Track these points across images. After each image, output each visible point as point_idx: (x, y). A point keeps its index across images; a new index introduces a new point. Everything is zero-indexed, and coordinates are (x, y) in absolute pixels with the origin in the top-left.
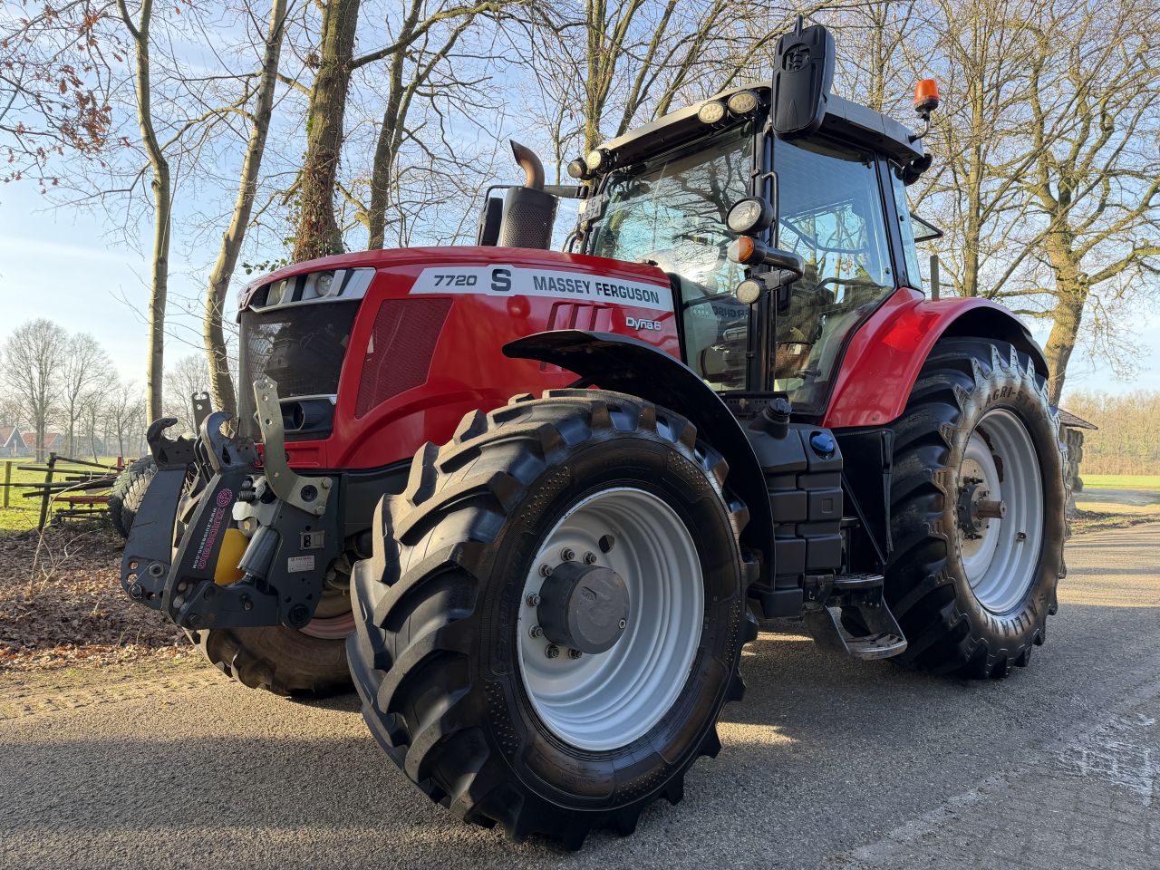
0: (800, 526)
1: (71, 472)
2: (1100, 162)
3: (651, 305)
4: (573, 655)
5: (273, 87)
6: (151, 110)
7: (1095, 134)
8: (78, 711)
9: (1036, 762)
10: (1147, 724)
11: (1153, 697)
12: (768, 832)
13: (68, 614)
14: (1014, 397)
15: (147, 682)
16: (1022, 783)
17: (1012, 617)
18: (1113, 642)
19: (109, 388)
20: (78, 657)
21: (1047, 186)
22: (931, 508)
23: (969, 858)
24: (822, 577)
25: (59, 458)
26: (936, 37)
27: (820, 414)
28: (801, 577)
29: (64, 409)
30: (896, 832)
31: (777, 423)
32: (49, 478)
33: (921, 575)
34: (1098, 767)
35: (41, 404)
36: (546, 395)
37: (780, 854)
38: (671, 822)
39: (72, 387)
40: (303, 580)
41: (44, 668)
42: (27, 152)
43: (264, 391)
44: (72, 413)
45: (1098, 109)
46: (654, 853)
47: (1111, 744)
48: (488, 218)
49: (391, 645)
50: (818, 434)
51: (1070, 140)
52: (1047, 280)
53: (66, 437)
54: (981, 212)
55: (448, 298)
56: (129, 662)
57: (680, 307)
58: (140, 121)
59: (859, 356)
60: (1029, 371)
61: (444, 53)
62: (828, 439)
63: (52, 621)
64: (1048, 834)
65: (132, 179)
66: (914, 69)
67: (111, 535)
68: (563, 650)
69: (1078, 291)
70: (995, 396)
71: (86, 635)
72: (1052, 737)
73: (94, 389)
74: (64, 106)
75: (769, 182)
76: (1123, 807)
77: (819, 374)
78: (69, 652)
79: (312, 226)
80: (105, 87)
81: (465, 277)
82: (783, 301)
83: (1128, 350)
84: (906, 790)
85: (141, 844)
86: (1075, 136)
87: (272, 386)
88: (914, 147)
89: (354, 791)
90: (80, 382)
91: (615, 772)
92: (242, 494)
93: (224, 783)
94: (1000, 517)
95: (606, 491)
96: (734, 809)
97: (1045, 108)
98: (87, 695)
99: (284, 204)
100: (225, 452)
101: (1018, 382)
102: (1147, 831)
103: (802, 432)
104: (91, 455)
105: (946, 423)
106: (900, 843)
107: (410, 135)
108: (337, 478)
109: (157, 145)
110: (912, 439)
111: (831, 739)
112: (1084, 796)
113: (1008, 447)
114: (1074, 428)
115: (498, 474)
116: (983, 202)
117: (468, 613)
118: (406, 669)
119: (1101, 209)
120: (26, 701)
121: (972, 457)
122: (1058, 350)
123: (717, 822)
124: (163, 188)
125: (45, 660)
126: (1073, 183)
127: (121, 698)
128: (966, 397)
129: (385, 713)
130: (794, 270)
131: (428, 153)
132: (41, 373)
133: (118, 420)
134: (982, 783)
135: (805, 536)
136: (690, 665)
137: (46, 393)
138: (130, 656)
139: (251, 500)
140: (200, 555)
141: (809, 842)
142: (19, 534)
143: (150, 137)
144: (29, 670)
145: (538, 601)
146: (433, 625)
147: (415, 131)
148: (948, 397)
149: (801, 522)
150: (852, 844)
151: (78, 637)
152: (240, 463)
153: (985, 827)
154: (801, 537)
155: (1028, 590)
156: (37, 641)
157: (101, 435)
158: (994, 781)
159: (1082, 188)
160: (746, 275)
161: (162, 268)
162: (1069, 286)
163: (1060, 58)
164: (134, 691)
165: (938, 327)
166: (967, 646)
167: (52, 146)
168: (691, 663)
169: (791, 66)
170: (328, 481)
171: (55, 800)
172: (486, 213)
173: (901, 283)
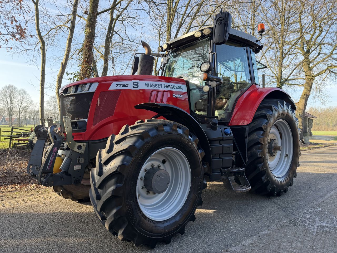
0: (221, 155)
1: (18, 132)
2: (319, 40)
3: (180, 90)
4: (154, 193)
5: (75, 19)
6: (40, 26)
7: (318, 32)
8: (17, 205)
9: (286, 222)
10: (319, 210)
11: (322, 201)
12: (208, 243)
13: (16, 175)
14: (285, 116)
15: (38, 196)
16: (281, 228)
17: (283, 179)
18: (313, 184)
19: (30, 105)
20: (19, 188)
21: (303, 48)
22: (259, 149)
23: (263, 250)
24: (227, 169)
25: (14, 128)
26: (271, 4)
27: (229, 121)
28: (220, 169)
29: (17, 111)
30: (244, 242)
31: (214, 126)
32: (12, 134)
33: (256, 168)
34: (303, 223)
35: (11, 109)
36: (146, 121)
37: (210, 249)
38: (181, 240)
39: (19, 105)
40: (78, 172)
41: (9, 192)
42: (3, 40)
43: (66, 119)
44: (19, 112)
45: (319, 25)
46: (175, 249)
47: (308, 216)
48: (135, 63)
49: (101, 193)
50: (226, 129)
51: (310, 34)
52: (302, 75)
53: (18, 119)
54: (284, 55)
55: (120, 91)
56: (33, 189)
57: (189, 90)
58: (36, 29)
59: (240, 104)
60: (290, 108)
61: (126, 9)
62: (229, 130)
63: (12, 177)
64: (286, 243)
65: (35, 46)
66: (264, 13)
67: (30, 150)
68: (151, 192)
69: (311, 79)
70: (279, 116)
71: (22, 181)
72: (291, 214)
73: (26, 105)
74: (13, 28)
75: (214, 55)
76: (308, 235)
77: (228, 110)
78: (17, 186)
79: (86, 62)
80: (26, 19)
81: (125, 84)
82: (217, 90)
83: (325, 96)
84: (248, 230)
85: (33, 246)
86: (311, 33)
87: (68, 118)
88: (258, 43)
89: (93, 230)
90: (22, 103)
91: (164, 227)
92: (61, 148)
93: (57, 228)
94: (280, 150)
95: (163, 149)
96: (199, 236)
97: (303, 25)
98: (20, 201)
99: (78, 55)
100: (55, 137)
101: (286, 111)
102: (314, 242)
103: (222, 128)
104: (25, 124)
105: (264, 124)
106: (244, 246)
107: (116, 33)
108: (88, 143)
109: (41, 36)
110: (254, 129)
111: (229, 214)
112: (298, 232)
113: (283, 130)
114: (310, 118)
115: (131, 146)
116: (284, 52)
117: (121, 185)
118: (104, 200)
119: (319, 55)
120: (3, 202)
121: (273, 133)
122: (305, 96)
123: (194, 240)
124: (43, 49)
125: (9, 189)
126: (310, 47)
127: (30, 202)
128: (270, 117)
129: (99, 211)
130: (220, 82)
131: (121, 38)
132: (10, 100)
133: (33, 114)
134: (270, 228)
135: (222, 158)
136: (187, 196)
137: (12, 106)
138: (34, 188)
139: (63, 149)
140: (48, 166)
141: (219, 246)
142: (3, 150)
143: (39, 34)
144: (5, 192)
145: (144, 179)
146: (112, 188)
147: (118, 31)
148: (265, 117)
149: (221, 154)
150: (231, 246)
151: (19, 181)
152: (59, 140)
153: (269, 241)
154: (221, 158)
155: (288, 171)
156: (7, 183)
157: (28, 118)
158: (273, 227)
159: (313, 48)
160: (206, 84)
161: (43, 72)
162: (309, 77)
163: (307, 10)
164: (34, 199)
165: (263, 96)
166: (269, 188)
167: (10, 38)
168: (187, 195)
169: (219, 23)
170: (85, 144)
171: (10, 233)
172: (134, 61)
173: (253, 83)
